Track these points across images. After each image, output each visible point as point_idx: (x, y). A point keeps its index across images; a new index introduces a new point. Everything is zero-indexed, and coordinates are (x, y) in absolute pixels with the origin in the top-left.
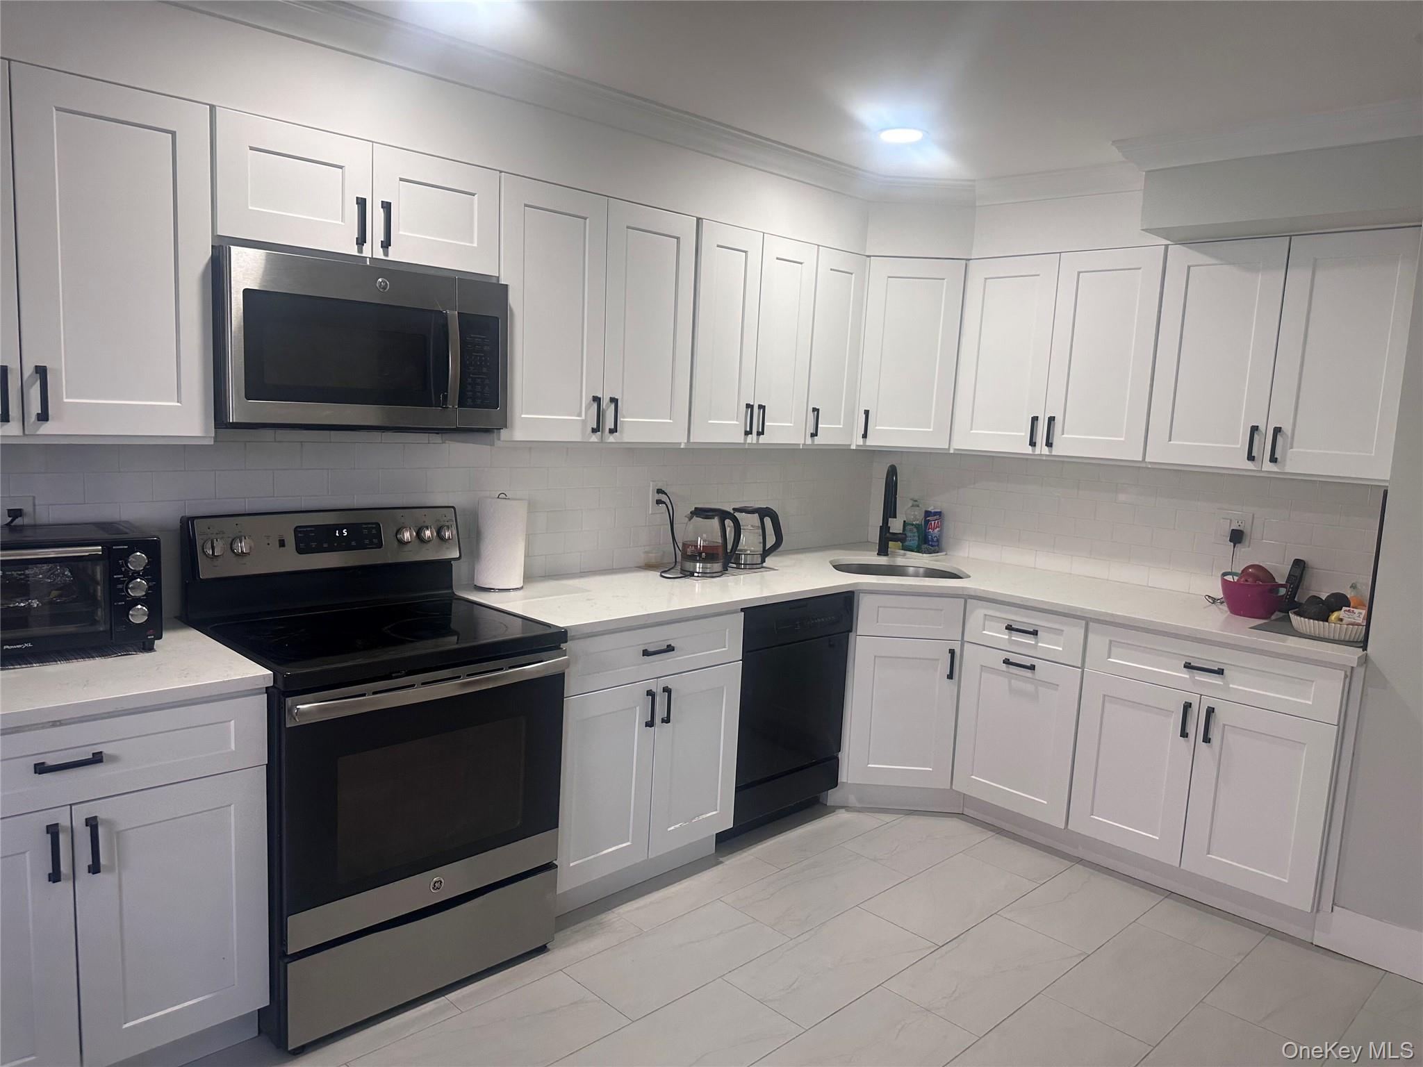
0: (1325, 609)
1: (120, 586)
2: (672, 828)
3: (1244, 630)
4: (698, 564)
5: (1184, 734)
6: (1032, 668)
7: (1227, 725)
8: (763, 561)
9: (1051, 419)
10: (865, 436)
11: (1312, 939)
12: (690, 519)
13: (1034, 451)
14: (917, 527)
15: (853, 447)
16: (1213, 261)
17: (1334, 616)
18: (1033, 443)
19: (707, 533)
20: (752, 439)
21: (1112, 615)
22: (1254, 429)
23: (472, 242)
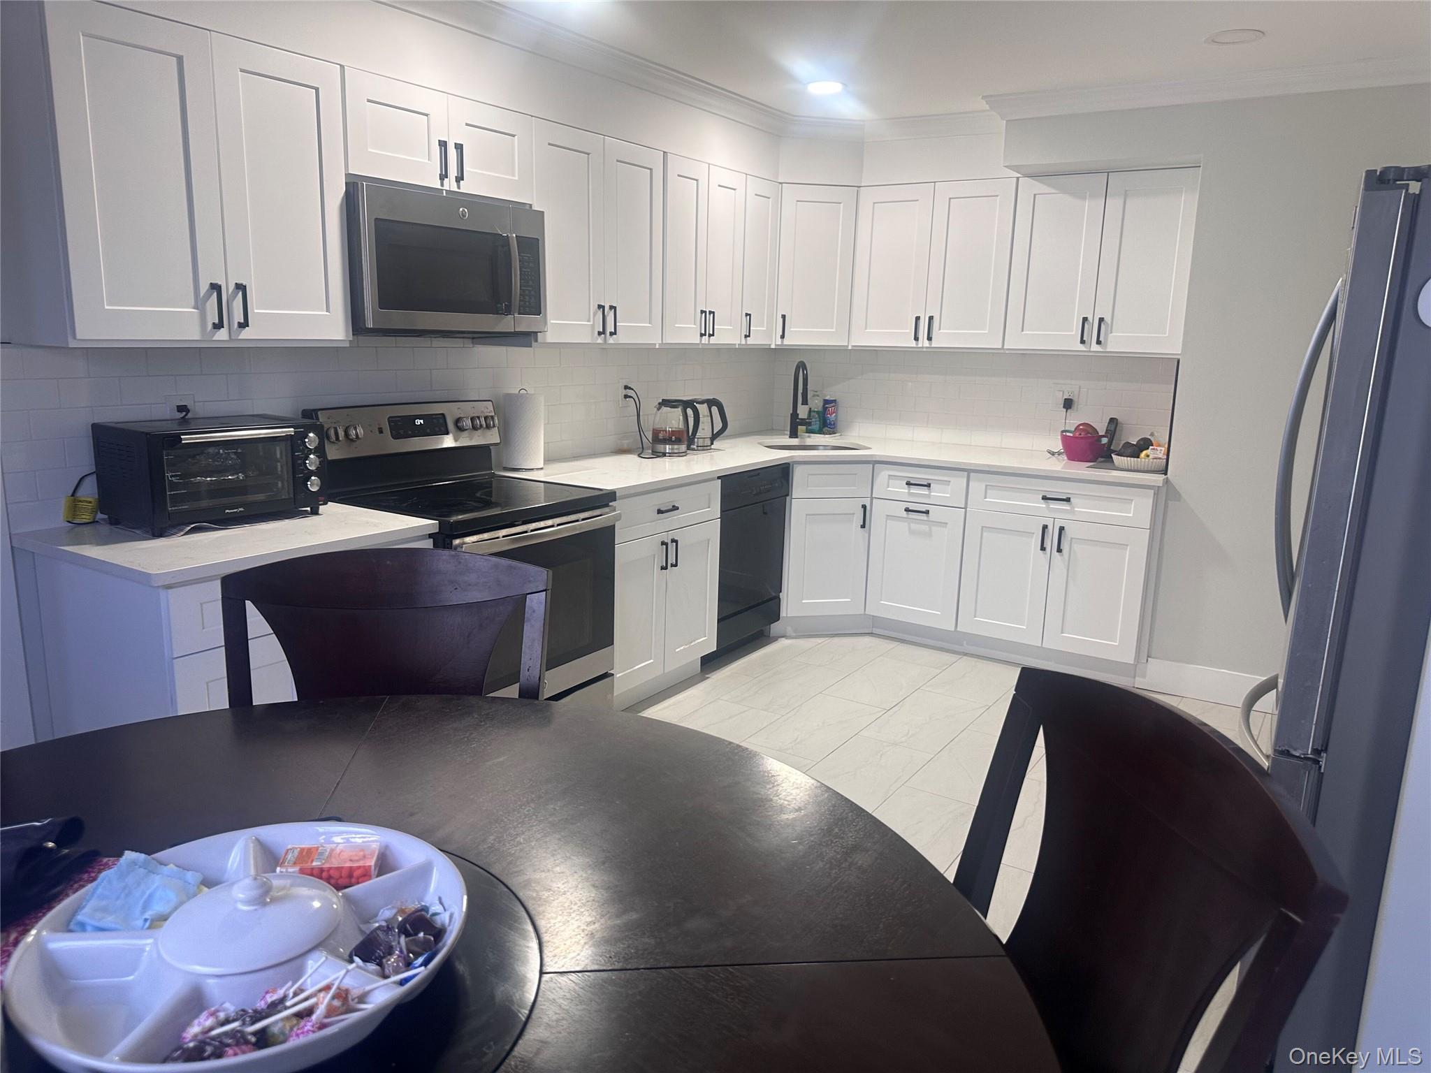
0: (1136, 450)
1: (299, 462)
2: (678, 650)
3: (1082, 470)
4: (667, 446)
5: (1043, 549)
6: (927, 512)
7: (1074, 538)
8: (712, 444)
9: (931, 318)
10: (783, 337)
11: (1134, 683)
12: (659, 409)
13: (917, 344)
14: (818, 412)
15: (773, 346)
16: (1054, 191)
17: (1143, 454)
18: (916, 339)
19: (673, 420)
20: (705, 339)
21: (988, 466)
22: (1085, 319)
23: (514, 176)
